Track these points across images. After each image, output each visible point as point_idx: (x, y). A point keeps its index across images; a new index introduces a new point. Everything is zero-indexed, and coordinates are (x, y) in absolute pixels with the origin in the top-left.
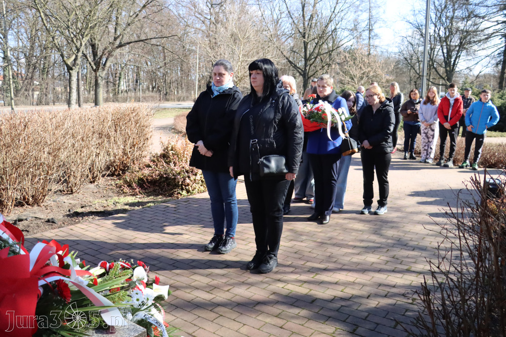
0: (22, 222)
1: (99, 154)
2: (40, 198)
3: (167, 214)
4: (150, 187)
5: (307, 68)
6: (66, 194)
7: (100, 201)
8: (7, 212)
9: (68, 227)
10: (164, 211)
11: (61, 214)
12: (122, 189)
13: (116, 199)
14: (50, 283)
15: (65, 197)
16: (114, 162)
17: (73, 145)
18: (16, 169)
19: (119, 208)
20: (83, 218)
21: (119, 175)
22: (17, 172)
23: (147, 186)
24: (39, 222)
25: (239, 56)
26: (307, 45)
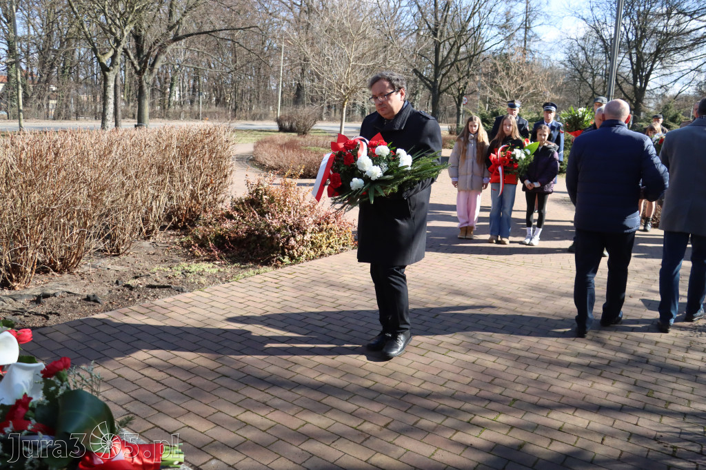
0: (49, 299)
1: (157, 197)
2: (72, 261)
3: (266, 293)
4: (233, 248)
5: (439, 79)
6: (109, 255)
7: (161, 268)
8: (24, 281)
9: (118, 310)
10: (261, 288)
11: (105, 288)
12: (191, 249)
13: (184, 264)
15: (108, 260)
16: (179, 209)
17: (123, 184)
18: (41, 219)
19: (193, 280)
20: (139, 295)
21: (184, 228)
22: (42, 223)
23: (230, 247)
24: (74, 299)
25: (349, 59)
26: (439, 46)
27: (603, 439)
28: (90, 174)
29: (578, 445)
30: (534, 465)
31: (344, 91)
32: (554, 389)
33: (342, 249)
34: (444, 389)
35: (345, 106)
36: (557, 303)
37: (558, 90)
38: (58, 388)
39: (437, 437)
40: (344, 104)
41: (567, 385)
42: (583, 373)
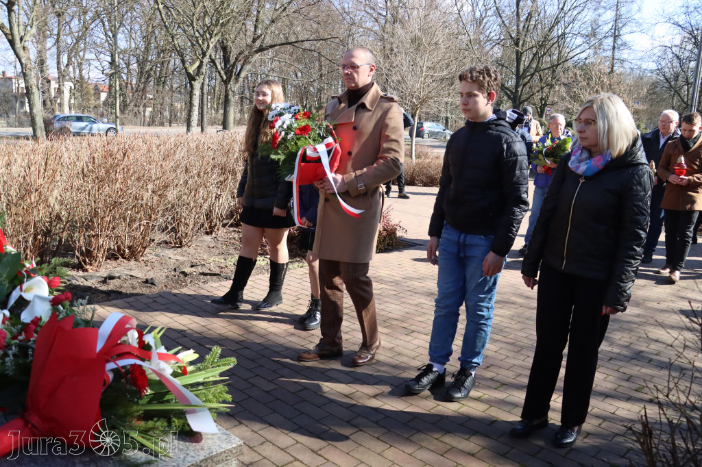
0: (114, 280)
1: (220, 195)
2: (139, 250)
5: (520, 89)
6: (173, 247)
7: (217, 259)
8: (96, 265)
11: (164, 274)
14: (123, 367)
15: (171, 251)
17: (186, 182)
18: (110, 211)
20: (191, 281)
22: (112, 214)
24: (135, 282)
25: (421, 70)
26: (521, 56)
31: (416, 100)
33: (386, 249)
35: (417, 115)
40: (415, 113)
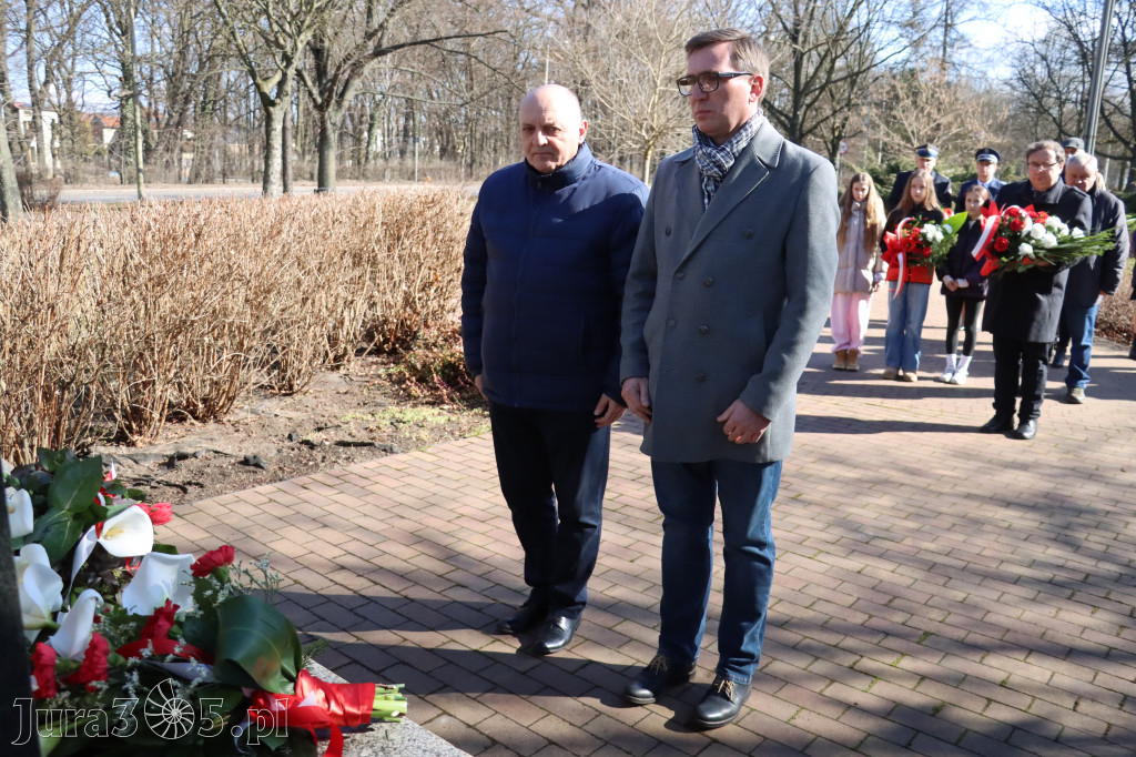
0: (187, 461)
1: (352, 302)
2: (221, 404)
5: (800, 113)
6: (277, 395)
7: (358, 415)
8: (149, 434)
9: (293, 480)
11: (272, 445)
12: (404, 386)
13: (394, 410)
15: (275, 401)
16: (386, 321)
17: (299, 283)
18: (174, 337)
19: (408, 435)
20: (324, 457)
21: (393, 352)
22: (177, 343)
23: (466, 382)
24: (225, 462)
25: (655, 82)
26: (802, 58)
27: (1076, 704)
28: (248, 266)
29: (1032, 711)
30: (959, 740)
31: (647, 132)
32: (991, 618)
34: (810, 614)
35: (649, 157)
36: (997, 478)
37: (1000, 129)
38: (216, 592)
39: (799, 690)
40: (646, 154)
41: (1015, 612)
42: (1041, 594)
